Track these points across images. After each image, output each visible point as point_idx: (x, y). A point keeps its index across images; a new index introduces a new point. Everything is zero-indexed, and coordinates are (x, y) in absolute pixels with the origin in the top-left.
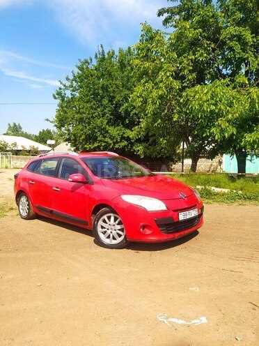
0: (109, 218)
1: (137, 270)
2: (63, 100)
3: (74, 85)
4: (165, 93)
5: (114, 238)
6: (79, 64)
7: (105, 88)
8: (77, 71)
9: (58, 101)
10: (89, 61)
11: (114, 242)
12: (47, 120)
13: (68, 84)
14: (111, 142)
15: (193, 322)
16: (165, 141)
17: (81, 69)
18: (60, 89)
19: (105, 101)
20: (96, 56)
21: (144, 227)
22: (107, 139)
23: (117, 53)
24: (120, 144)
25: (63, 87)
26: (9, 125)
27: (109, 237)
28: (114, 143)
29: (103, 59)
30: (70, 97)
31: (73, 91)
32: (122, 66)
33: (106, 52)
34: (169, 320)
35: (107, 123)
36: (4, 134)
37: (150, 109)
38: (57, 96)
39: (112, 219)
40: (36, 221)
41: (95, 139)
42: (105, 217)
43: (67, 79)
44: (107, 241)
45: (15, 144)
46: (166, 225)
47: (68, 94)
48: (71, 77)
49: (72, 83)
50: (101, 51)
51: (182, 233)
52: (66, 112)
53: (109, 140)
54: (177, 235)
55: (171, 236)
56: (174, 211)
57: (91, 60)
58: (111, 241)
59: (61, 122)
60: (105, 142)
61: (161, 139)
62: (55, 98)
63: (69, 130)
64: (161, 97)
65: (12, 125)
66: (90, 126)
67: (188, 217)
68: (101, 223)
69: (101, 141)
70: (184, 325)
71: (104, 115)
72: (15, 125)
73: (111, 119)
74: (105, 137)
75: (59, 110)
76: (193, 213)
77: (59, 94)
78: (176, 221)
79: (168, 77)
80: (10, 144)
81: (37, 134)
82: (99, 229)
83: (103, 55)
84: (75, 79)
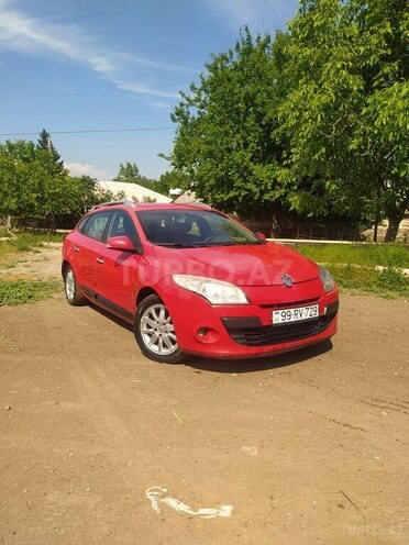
0: (158, 311)
1: (175, 402)
2: (185, 123)
3: (203, 98)
4: (331, 100)
5: (165, 346)
6: (211, 62)
7: (249, 99)
8: (208, 74)
9: (178, 125)
10: (228, 56)
11: (164, 352)
12: (162, 155)
13: (193, 96)
14: (256, 190)
15: (201, 511)
16: (334, 187)
17: (213, 69)
18: (182, 105)
19: (250, 121)
20: (238, 47)
21: (206, 330)
22: (250, 186)
23: (273, 40)
24: (272, 193)
25: (185, 102)
26: (121, 165)
27: (157, 343)
28: (262, 192)
29: (248, 51)
30: (197, 116)
31: (202, 107)
32: (281, 59)
33: (254, 38)
34: (165, 500)
35: (251, 160)
36: (115, 180)
37: (307, 130)
38: (176, 117)
39: (162, 313)
40: (87, 309)
41: (231, 186)
42: (152, 310)
43: (193, 88)
44: (154, 348)
45: (122, 195)
46: (245, 330)
47: (194, 112)
48: (199, 85)
49: (199, 94)
50: (245, 38)
51: (279, 346)
52: (188, 143)
53: (253, 187)
54: (267, 349)
55: (253, 350)
56: (263, 307)
57: (231, 54)
58: (160, 350)
59: (181, 158)
60: (246, 190)
61: (328, 183)
62: (174, 120)
63: (192, 171)
64: (326, 108)
65: (125, 167)
66: (224, 165)
67: (293, 319)
68: (145, 317)
69: (240, 188)
70: (183, 514)
71: (246, 146)
72: (129, 166)
73: (257, 150)
74: (246, 181)
75: (179, 140)
76: (307, 313)
77: (179, 113)
78: (265, 323)
79: (338, 70)
80: (115, 193)
81: (158, 180)
82: (144, 328)
83: (249, 43)
84: (204, 89)
